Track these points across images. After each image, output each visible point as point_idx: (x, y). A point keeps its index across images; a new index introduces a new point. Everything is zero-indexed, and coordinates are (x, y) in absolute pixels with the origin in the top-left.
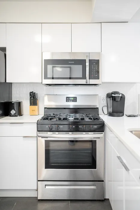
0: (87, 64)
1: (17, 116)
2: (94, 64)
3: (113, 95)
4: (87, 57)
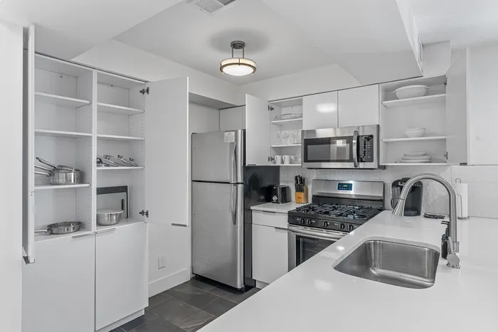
0: (355, 141)
1: (279, 203)
3: (399, 184)
4: (356, 132)
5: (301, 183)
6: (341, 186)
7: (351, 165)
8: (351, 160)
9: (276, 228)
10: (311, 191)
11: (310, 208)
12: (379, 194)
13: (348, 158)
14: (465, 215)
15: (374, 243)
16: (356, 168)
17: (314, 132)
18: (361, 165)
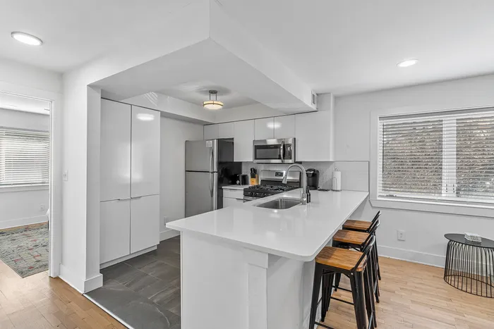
0: (282, 147)
1: (240, 185)
4: (283, 142)
5: (254, 173)
6: (277, 174)
7: (280, 161)
8: (280, 158)
9: (236, 199)
10: (261, 177)
12: (297, 178)
13: (278, 157)
14: (339, 189)
16: (283, 163)
17: (265, 141)
18: (286, 161)
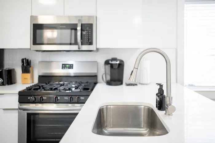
0: (79, 28)
1: (5, 85)
2: (88, 28)
3: (110, 62)
4: (79, 20)
5: (27, 66)
6: (64, 66)
7: (75, 48)
8: (76, 43)
9: (4, 109)
10: (37, 72)
11: (40, 87)
13: (73, 42)
15: (106, 108)
16: (79, 50)
18: (85, 47)
